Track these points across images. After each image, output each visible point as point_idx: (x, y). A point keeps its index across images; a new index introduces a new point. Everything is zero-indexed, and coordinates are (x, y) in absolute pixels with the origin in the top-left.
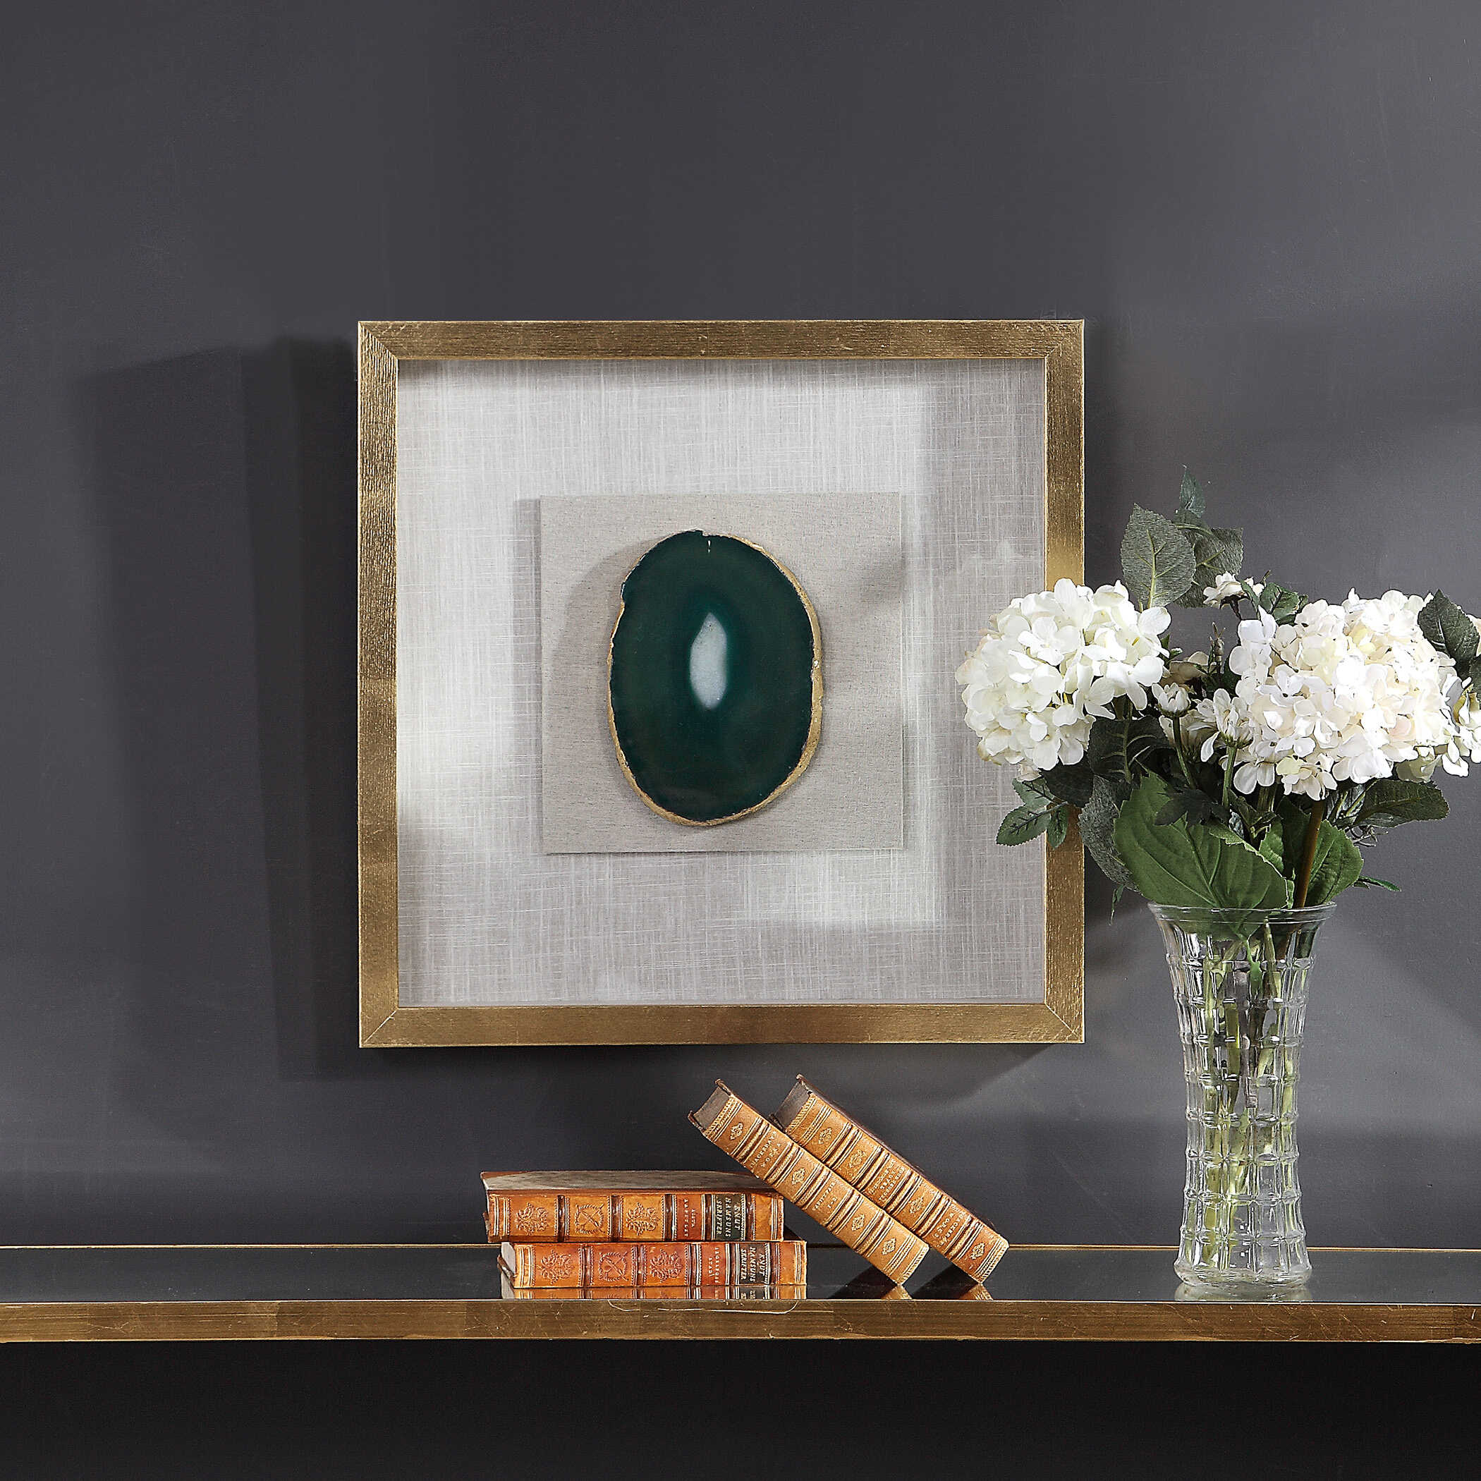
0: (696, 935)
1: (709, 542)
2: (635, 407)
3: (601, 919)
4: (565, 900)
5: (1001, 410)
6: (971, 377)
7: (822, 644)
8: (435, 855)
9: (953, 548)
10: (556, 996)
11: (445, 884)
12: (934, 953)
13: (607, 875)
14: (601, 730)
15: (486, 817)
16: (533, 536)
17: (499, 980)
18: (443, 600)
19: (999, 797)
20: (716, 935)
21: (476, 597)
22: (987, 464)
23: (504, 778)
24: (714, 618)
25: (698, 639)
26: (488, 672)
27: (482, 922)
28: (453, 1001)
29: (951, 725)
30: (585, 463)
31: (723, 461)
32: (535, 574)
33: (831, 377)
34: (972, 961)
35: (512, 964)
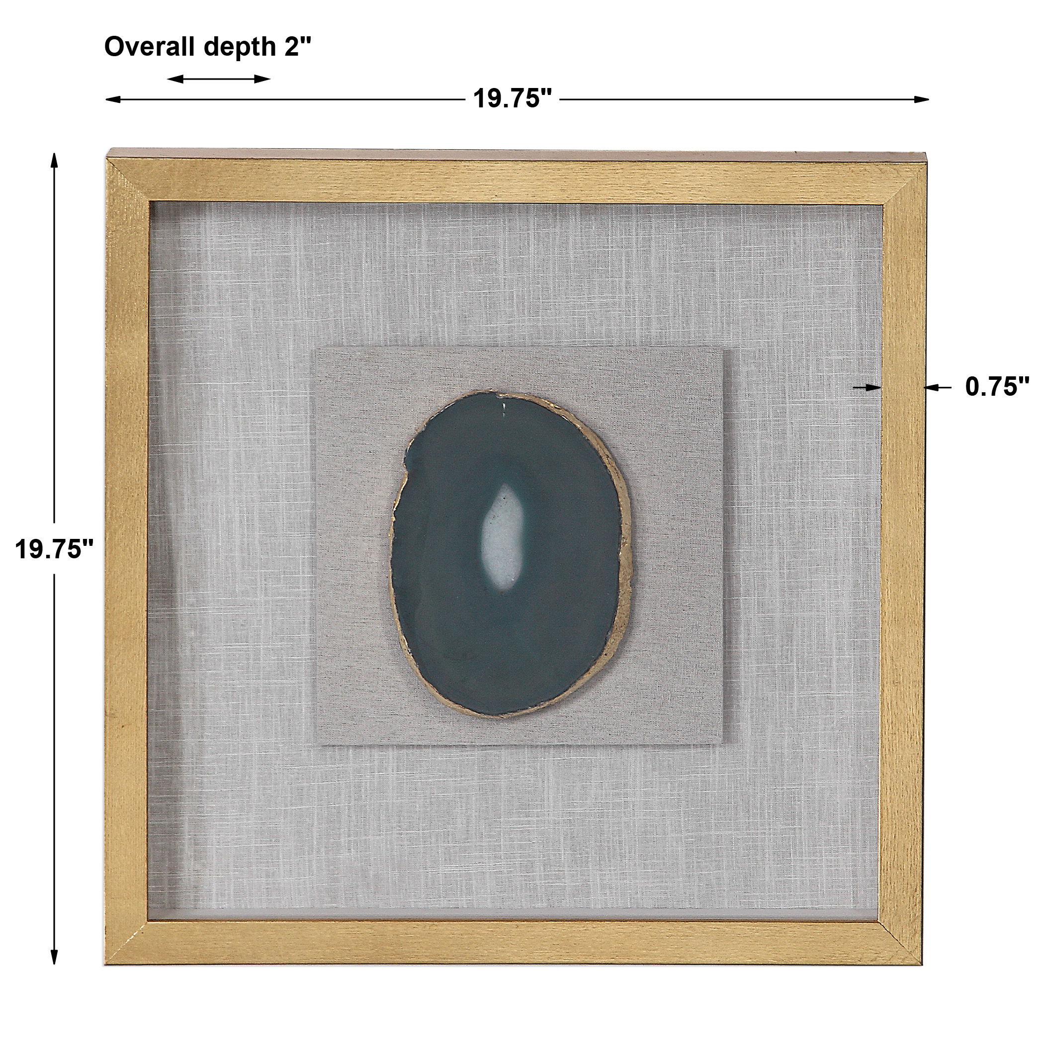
0: (490, 836)
1: (504, 405)
2: (424, 248)
3: (383, 817)
4: (343, 796)
5: (839, 256)
6: (805, 218)
7: (633, 516)
8: (196, 745)
9: (784, 408)
10: (331, 902)
11: (207, 777)
12: (759, 858)
13: (390, 769)
14: (383, 610)
15: (253, 704)
16: (308, 392)
17: (267, 884)
18: (205, 462)
19: (834, 685)
20: (512, 836)
21: (243, 460)
22: (822, 315)
23: (274, 660)
24: (508, 490)
25: (491, 514)
26: (257, 542)
27: (248, 819)
28: (215, 907)
29: (780, 605)
30: (367, 310)
31: (523, 310)
32: (311, 434)
33: (646, 217)
34: (803, 867)
35: (281, 867)
